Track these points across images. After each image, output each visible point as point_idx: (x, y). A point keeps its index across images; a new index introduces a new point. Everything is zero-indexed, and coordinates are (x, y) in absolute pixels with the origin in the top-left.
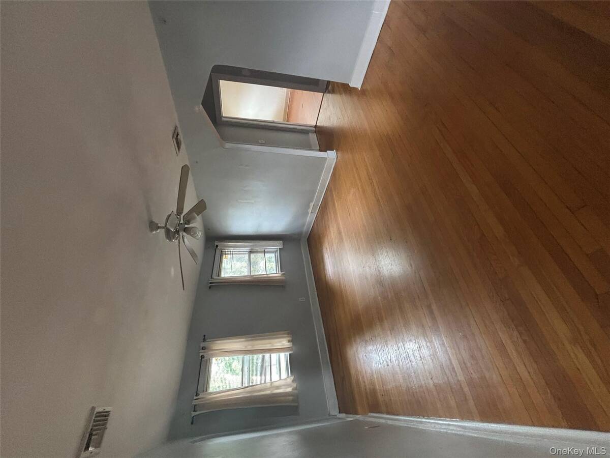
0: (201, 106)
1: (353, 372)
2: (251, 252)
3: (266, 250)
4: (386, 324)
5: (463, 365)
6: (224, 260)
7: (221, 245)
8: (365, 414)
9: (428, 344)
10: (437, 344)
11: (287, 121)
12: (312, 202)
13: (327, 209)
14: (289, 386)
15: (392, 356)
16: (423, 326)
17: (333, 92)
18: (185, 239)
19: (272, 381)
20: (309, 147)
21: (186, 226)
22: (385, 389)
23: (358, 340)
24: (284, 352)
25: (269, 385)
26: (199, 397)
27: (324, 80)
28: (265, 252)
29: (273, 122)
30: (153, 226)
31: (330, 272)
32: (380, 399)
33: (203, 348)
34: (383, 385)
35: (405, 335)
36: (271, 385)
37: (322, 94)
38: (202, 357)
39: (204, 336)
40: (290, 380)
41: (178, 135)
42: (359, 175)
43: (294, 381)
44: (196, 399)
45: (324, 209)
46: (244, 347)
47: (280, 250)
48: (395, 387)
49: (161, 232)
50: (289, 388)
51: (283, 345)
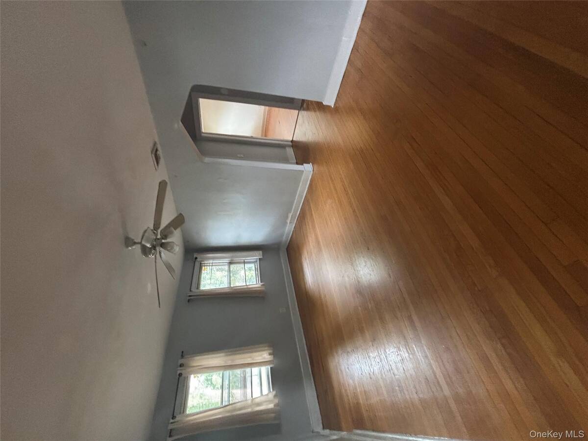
0: (181, 123)
1: (335, 384)
2: (230, 263)
3: (245, 261)
4: (368, 335)
5: (448, 380)
6: (203, 272)
7: (200, 256)
8: (349, 430)
9: (411, 356)
10: (419, 356)
11: (266, 136)
12: (291, 213)
13: (304, 219)
14: (270, 402)
15: (375, 368)
16: (405, 337)
17: (308, 109)
18: (162, 254)
19: (253, 397)
20: (286, 160)
21: (163, 241)
22: (369, 403)
23: (340, 352)
24: (265, 365)
25: (250, 402)
26: (176, 420)
27: (298, 99)
28: (244, 263)
29: (252, 137)
30: (129, 242)
31: (310, 281)
32: (365, 414)
33: (181, 365)
34: (367, 400)
35: (387, 346)
36: (252, 401)
37: (298, 111)
38: (180, 375)
39: (183, 352)
40: (271, 396)
41: (157, 150)
42: (335, 187)
43: (275, 396)
44: (172, 423)
45: (302, 218)
46: (223, 362)
47: (259, 261)
48: (379, 401)
49: (137, 248)
50: (270, 404)
51: (264, 358)
